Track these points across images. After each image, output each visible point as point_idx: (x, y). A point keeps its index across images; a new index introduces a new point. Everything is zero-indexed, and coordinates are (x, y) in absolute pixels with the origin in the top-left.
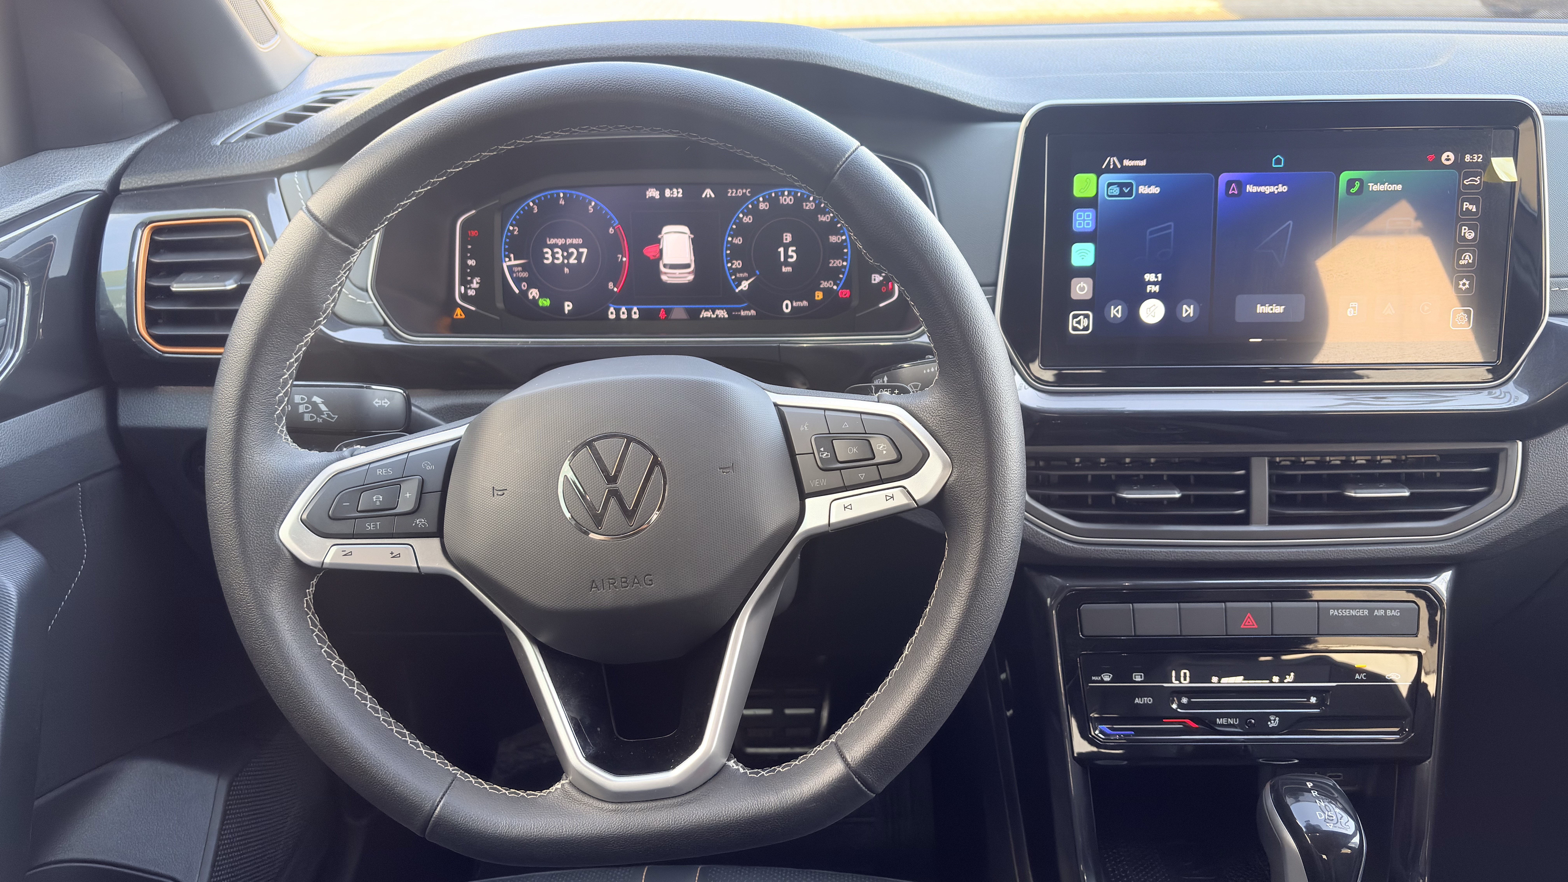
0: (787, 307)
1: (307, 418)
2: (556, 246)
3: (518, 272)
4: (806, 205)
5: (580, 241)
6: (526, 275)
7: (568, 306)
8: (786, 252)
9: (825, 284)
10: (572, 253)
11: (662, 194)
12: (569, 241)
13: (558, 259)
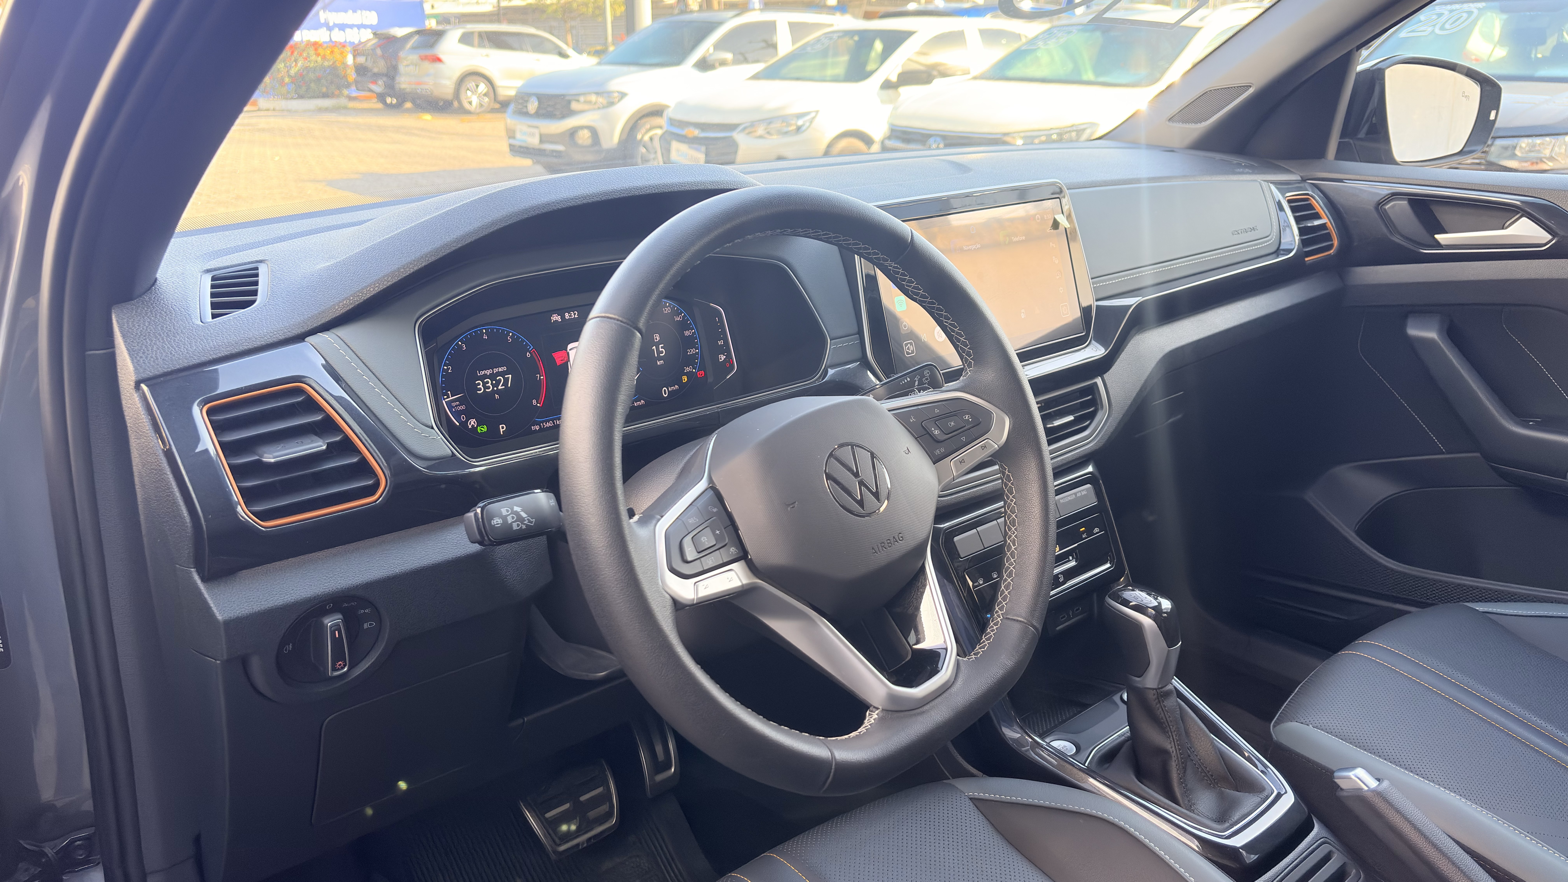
0: (665, 392)
1: (515, 527)
2: (486, 377)
3: (456, 406)
4: (665, 310)
5: (505, 368)
6: (463, 407)
7: (502, 428)
8: (657, 349)
9: (687, 369)
10: (500, 380)
11: (563, 317)
12: (495, 370)
13: (489, 388)
